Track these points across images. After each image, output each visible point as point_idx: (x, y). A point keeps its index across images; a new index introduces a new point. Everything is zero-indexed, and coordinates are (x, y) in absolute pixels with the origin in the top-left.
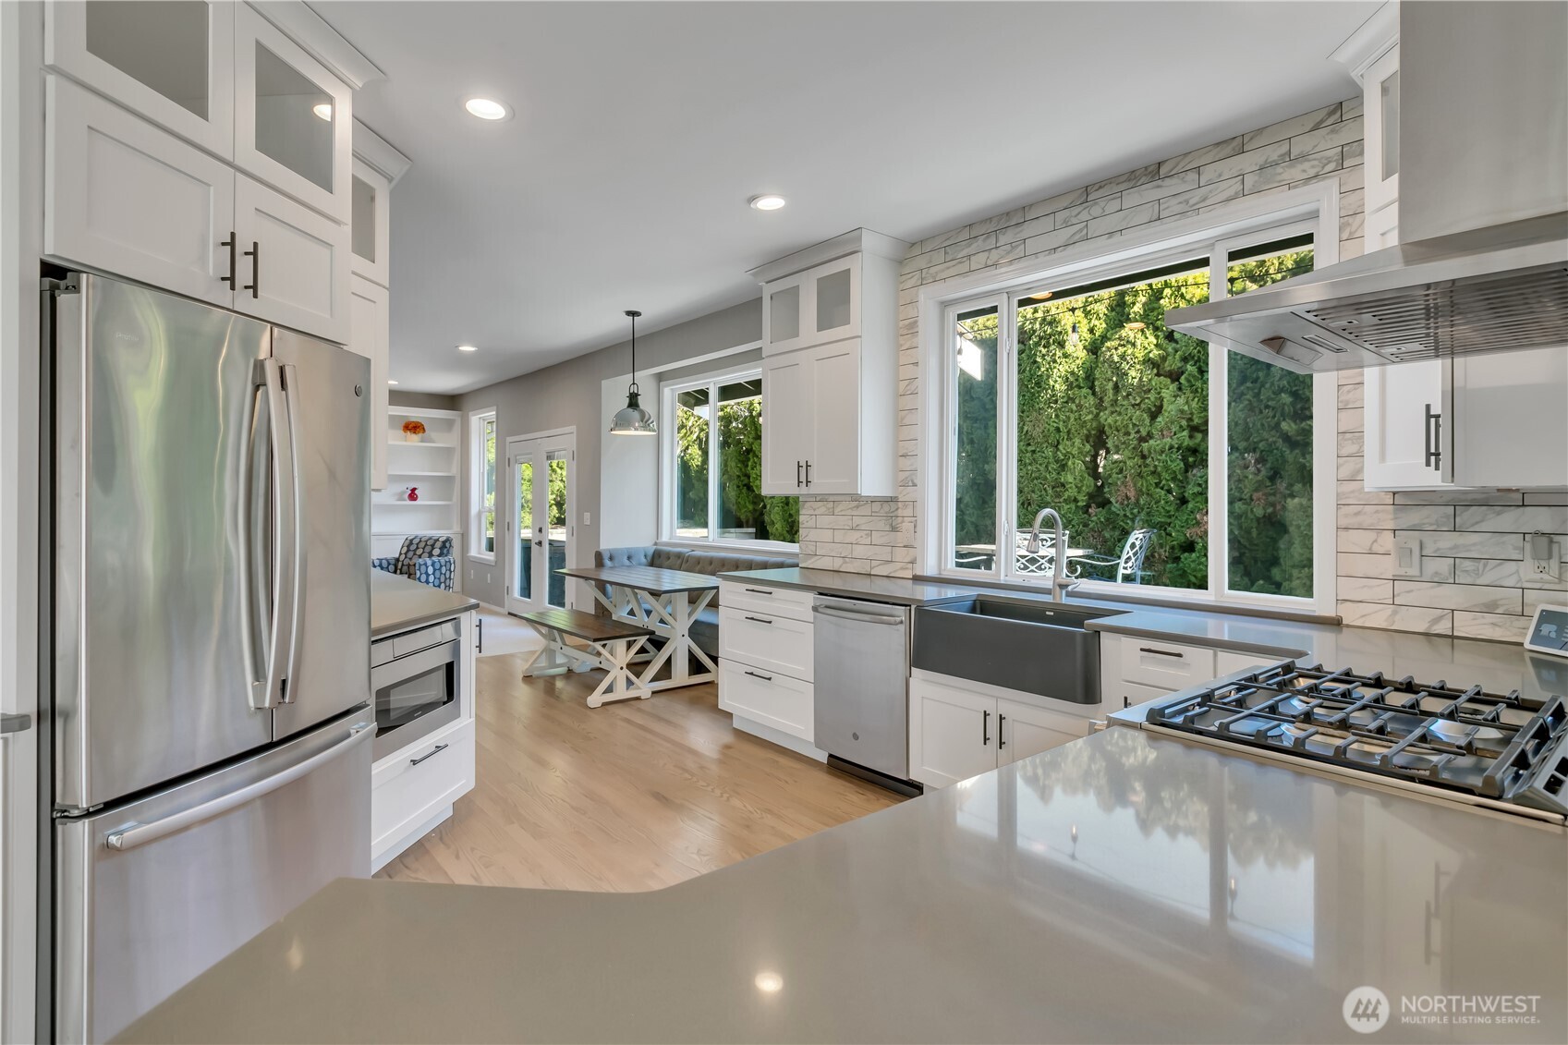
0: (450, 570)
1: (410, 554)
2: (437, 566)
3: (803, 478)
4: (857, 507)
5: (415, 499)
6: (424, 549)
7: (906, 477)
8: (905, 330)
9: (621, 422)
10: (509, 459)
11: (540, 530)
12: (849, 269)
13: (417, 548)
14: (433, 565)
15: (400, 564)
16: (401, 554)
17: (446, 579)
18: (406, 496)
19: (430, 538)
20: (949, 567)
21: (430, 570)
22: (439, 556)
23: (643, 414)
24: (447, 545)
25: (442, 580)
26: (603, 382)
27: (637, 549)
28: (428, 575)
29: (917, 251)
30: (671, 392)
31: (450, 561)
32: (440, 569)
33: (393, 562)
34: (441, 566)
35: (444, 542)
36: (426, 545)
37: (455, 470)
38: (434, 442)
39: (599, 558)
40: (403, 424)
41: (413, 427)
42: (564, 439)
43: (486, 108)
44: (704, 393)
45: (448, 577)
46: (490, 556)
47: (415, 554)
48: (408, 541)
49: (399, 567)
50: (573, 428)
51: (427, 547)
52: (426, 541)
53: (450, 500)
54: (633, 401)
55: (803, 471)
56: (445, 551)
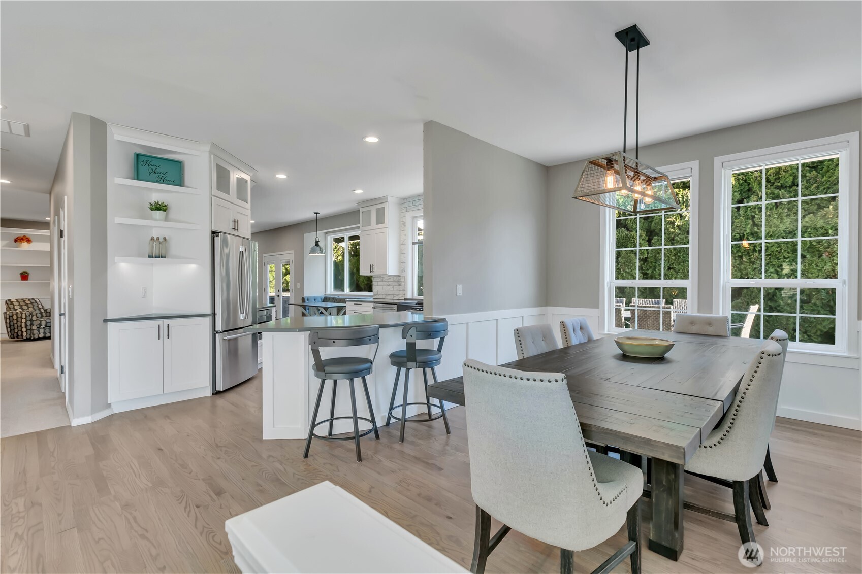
3: (372, 270)
4: (389, 279)
7: (403, 269)
8: (402, 225)
9: (313, 251)
10: (264, 263)
11: (279, 291)
12: (384, 207)
20: (415, 296)
23: (320, 248)
26: (304, 235)
27: (317, 297)
29: (405, 201)
30: (330, 238)
39: (303, 300)
42: (289, 255)
43: (281, 176)
44: (343, 238)
50: (292, 251)
54: (317, 243)
55: (372, 267)
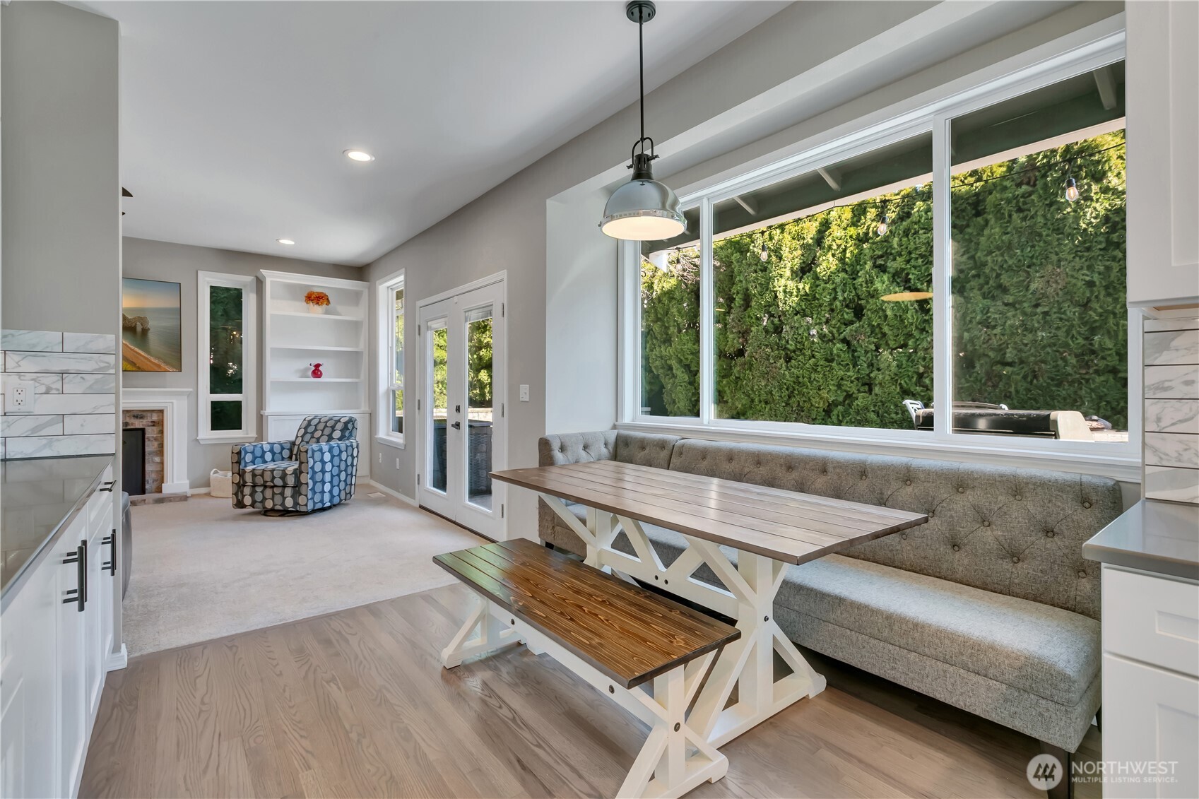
0: (352, 455)
1: (308, 437)
2: (336, 452)
5: (319, 376)
6: (323, 431)
10: (419, 326)
11: (458, 409)
13: (316, 430)
14: (330, 451)
15: (296, 448)
16: (297, 437)
17: (347, 466)
18: (310, 373)
19: (331, 419)
21: (327, 457)
22: (340, 439)
24: (350, 426)
25: (343, 467)
26: (548, 200)
27: (593, 437)
28: (323, 463)
31: (352, 446)
32: (339, 455)
33: (288, 446)
34: (341, 452)
35: (346, 424)
36: (326, 426)
37: (362, 346)
38: (340, 315)
39: (545, 449)
40: (306, 295)
41: (316, 298)
45: (349, 463)
46: (398, 439)
47: (312, 437)
48: (306, 422)
49: (295, 452)
50: (503, 274)
51: (327, 429)
52: (326, 422)
53: (358, 377)
54: (642, 170)
56: (347, 434)
